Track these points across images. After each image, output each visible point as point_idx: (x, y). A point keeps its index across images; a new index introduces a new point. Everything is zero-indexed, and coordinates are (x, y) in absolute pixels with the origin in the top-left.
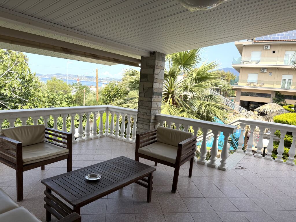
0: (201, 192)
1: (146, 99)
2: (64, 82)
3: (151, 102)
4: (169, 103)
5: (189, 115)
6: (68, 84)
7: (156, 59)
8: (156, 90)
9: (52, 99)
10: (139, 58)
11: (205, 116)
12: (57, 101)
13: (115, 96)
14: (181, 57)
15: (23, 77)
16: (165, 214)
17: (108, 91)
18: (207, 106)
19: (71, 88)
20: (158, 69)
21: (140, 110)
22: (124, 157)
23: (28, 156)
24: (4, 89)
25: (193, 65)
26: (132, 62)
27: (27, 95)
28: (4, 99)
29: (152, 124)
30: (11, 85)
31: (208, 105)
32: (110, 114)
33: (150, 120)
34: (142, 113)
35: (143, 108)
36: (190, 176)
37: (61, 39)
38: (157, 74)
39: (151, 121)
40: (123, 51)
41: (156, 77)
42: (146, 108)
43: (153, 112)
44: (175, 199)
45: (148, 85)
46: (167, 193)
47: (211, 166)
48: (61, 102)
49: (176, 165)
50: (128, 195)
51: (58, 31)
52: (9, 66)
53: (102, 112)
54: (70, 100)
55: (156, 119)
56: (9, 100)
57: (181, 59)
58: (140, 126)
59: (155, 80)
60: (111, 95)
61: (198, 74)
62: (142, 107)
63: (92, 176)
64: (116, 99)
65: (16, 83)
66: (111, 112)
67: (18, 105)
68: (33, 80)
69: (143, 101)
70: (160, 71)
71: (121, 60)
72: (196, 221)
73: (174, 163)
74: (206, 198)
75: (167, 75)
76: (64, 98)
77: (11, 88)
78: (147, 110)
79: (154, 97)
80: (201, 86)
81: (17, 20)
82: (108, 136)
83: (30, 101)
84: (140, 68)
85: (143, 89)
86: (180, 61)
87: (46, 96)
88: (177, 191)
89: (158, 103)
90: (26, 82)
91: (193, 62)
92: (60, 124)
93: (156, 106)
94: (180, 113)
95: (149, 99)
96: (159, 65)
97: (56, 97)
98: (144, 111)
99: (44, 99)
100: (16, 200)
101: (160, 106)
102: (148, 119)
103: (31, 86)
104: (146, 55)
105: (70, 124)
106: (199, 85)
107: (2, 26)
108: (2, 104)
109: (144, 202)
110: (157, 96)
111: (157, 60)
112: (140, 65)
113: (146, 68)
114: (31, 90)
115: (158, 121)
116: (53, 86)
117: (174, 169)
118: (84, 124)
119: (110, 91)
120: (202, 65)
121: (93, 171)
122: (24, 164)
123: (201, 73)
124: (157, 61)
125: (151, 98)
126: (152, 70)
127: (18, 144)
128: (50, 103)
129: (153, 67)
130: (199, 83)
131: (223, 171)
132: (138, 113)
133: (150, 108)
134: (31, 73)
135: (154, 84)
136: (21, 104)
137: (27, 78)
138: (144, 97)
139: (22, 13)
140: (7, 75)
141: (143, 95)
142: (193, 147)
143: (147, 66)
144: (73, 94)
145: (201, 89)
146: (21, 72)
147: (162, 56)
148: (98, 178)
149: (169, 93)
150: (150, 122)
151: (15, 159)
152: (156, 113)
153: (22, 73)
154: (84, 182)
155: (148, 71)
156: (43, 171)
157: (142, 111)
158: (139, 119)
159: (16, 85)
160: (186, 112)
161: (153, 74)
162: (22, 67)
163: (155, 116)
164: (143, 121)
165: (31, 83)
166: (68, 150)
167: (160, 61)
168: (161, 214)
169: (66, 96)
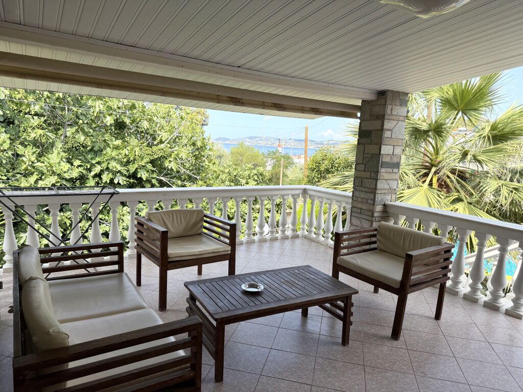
0: (451, 346)
1: (367, 175)
2: (256, 150)
3: (377, 180)
4: (431, 184)
5: (472, 209)
6: (260, 153)
7: (387, 103)
8: (386, 159)
9: (235, 176)
10: (359, 103)
11: (506, 211)
12: (241, 179)
13: (328, 171)
14: (455, 95)
15: (193, 143)
16: (368, 369)
17: (316, 163)
18: (512, 192)
19: (265, 159)
20: (392, 121)
21: (357, 194)
22: (310, 267)
23: (175, 250)
24: (168, 160)
25: (484, 109)
26: (344, 111)
27: (199, 169)
28: (169, 174)
29: (377, 219)
30: (177, 155)
31: (515, 189)
32: (309, 201)
33: (373, 212)
34: (359, 199)
35: (362, 191)
36: (438, 316)
37: (228, 84)
38: (388, 130)
39: (376, 215)
40: (327, 95)
41: (387, 134)
42: (367, 190)
43: (379, 198)
44: (394, 349)
45: (371, 149)
46: (383, 338)
47: (492, 306)
48: (247, 181)
49: (402, 290)
50: (312, 329)
51: (221, 74)
52: (176, 127)
53: (295, 197)
54: (261, 178)
55: (386, 212)
56: (176, 176)
57: (457, 100)
58: (356, 222)
59: (385, 141)
60: (322, 169)
61: (494, 128)
62: (361, 189)
63: (251, 286)
64: (330, 175)
65: (184, 153)
66: (310, 196)
67: (186, 183)
68: (207, 146)
69: (362, 178)
70: (396, 123)
71: (324, 109)
72: (421, 391)
73: (397, 286)
74: (457, 359)
75: (426, 132)
76: (252, 174)
77: (178, 159)
78: (368, 194)
79: (383, 170)
80: (499, 150)
81: (167, 64)
82: (305, 237)
83: (202, 178)
84: (359, 121)
85: (362, 157)
86: (454, 103)
87: (227, 171)
88: (401, 338)
89: (391, 181)
90: (198, 149)
91: (482, 104)
92: (243, 215)
93: (386, 187)
94: (450, 203)
95: (373, 174)
96: (394, 113)
97: (241, 173)
98: (363, 195)
99: (223, 177)
100: (158, 309)
101: (395, 187)
102: (370, 211)
103: (204, 156)
104: (369, 97)
105: (258, 215)
106: (493, 149)
107: (153, 74)
108: (166, 182)
109: (336, 344)
110: (390, 170)
111: (390, 105)
112: (359, 115)
113: (370, 120)
114: (204, 161)
115: (390, 215)
116: (239, 157)
117: (396, 297)
118: (278, 217)
119: (320, 163)
120: (510, 109)
121: (256, 280)
122: (170, 260)
123: (500, 125)
124: (389, 107)
125: (377, 172)
126: (380, 122)
127: (162, 232)
128: (232, 182)
129: (381, 118)
130: (494, 145)
131: (515, 319)
132: (353, 199)
133: (374, 191)
134: (204, 137)
135: (383, 147)
136: (190, 182)
137: (199, 144)
138: (364, 171)
139: (173, 53)
140: (174, 142)
141: (362, 167)
142: (444, 264)
143: (371, 115)
144: (268, 168)
145: (498, 157)
146: (190, 135)
147: (402, 97)
148: (260, 290)
149: (433, 165)
150: (373, 216)
151: (159, 251)
152: (387, 200)
153: (192, 136)
154: (239, 293)
155: (373, 125)
156: (200, 276)
157: (359, 195)
158: (354, 210)
159: (183, 155)
160: (466, 201)
161: (382, 129)
162: (193, 128)
163: (385, 205)
164: (361, 213)
165: (204, 151)
166: (229, 248)
167: (396, 105)
168: (360, 367)
169: (255, 172)
